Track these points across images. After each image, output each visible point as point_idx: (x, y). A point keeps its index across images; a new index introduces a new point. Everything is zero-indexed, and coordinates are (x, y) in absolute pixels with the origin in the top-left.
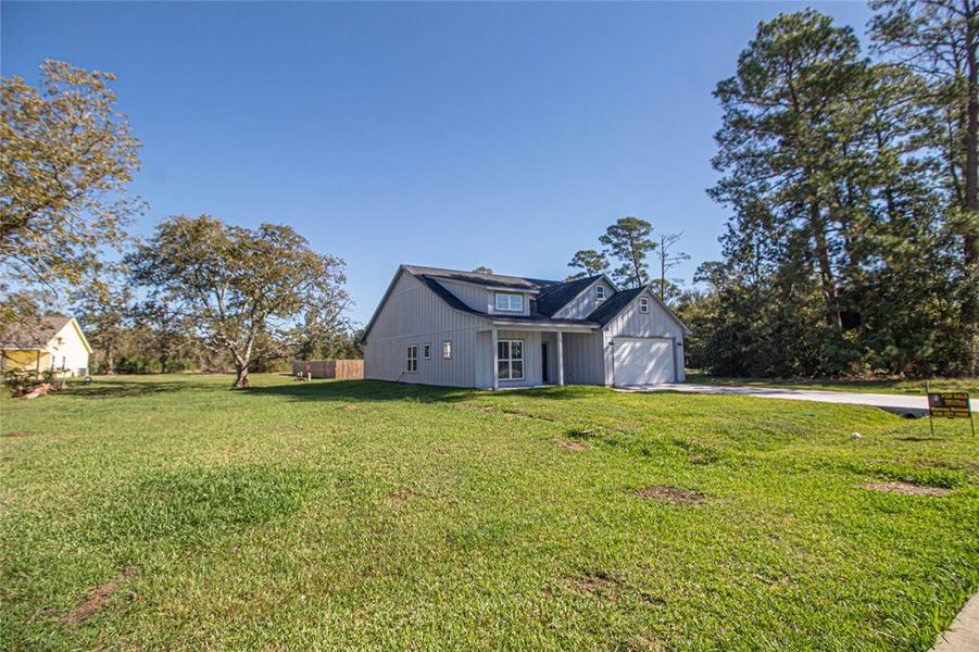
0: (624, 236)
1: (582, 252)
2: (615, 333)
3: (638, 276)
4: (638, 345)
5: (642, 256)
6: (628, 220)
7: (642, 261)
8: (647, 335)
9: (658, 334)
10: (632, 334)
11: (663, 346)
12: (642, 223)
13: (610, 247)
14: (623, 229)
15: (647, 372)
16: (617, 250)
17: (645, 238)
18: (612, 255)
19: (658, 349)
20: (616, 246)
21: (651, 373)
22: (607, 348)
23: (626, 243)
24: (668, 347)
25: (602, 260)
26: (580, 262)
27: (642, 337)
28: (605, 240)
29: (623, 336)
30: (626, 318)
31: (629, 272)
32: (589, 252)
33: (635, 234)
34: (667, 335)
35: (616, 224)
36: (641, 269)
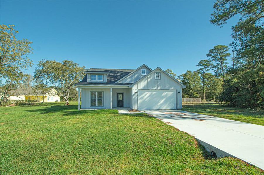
0: (217, 53)
1: (202, 61)
2: (139, 88)
3: (222, 67)
4: (154, 93)
5: (224, 59)
6: (218, 46)
7: (225, 61)
8: (159, 88)
9: (166, 88)
10: (150, 88)
11: (170, 93)
12: (223, 47)
13: (210, 57)
14: (215, 50)
15: (159, 104)
16: (213, 58)
17: (227, 52)
18: (212, 60)
19: (167, 94)
20: (213, 57)
21: (162, 104)
22: (134, 94)
23: (217, 55)
24: (173, 94)
25: (210, 63)
26: (201, 65)
27: (155, 90)
28: (208, 55)
29: (145, 89)
30: (146, 82)
31: (219, 66)
32: (204, 60)
33: (221, 51)
34: (172, 88)
35: (213, 48)
36: (224, 64)
